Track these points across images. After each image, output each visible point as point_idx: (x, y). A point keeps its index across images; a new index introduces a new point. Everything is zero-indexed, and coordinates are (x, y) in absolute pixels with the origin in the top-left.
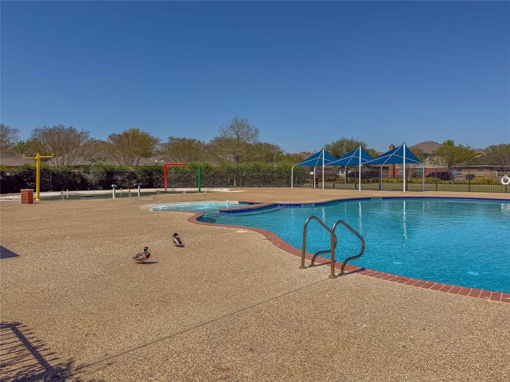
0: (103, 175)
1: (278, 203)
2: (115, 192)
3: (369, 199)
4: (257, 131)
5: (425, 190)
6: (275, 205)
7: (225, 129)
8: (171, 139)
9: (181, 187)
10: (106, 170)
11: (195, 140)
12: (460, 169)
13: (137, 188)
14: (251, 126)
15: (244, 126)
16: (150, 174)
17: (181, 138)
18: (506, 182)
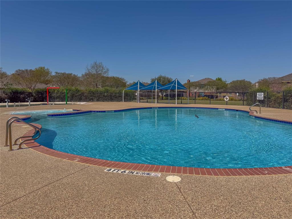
0: (11, 94)
1: (92, 110)
2: (8, 104)
3: (151, 108)
4: (108, 70)
5: (189, 104)
6: (91, 111)
7: (89, 68)
8: (57, 73)
9: (61, 102)
10: (12, 91)
11: (72, 74)
12: (220, 93)
13: (28, 102)
14: (104, 67)
15: (100, 67)
16: (42, 94)
17: (63, 72)
18: (227, 99)
